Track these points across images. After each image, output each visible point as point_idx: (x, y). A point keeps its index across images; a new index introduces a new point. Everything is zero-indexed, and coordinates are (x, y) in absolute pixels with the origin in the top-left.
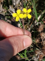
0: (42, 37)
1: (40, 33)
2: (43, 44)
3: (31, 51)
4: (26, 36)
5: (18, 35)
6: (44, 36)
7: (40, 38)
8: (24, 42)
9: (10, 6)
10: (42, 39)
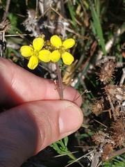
0: (109, 97)
1: (104, 86)
2: (114, 115)
3: (87, 134)
4: (66, 105)
5: (44, 100)
6: (115, 95)
7: (105, 100)
8: (60, 120)
9: (29, 13)
10: (110, 101)
